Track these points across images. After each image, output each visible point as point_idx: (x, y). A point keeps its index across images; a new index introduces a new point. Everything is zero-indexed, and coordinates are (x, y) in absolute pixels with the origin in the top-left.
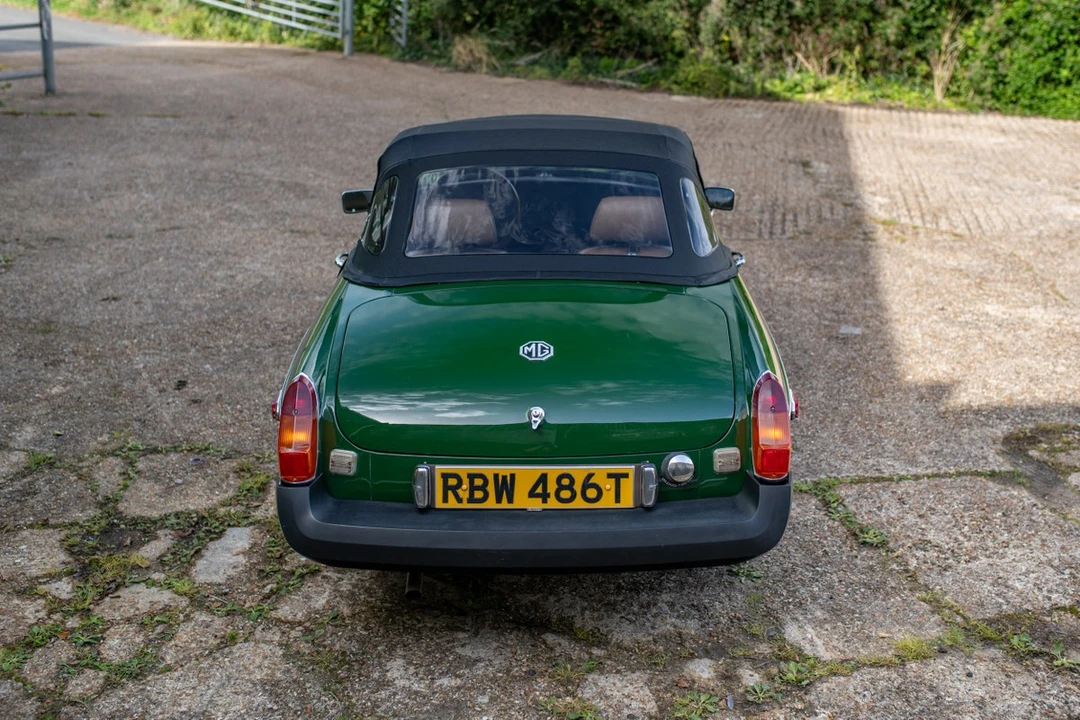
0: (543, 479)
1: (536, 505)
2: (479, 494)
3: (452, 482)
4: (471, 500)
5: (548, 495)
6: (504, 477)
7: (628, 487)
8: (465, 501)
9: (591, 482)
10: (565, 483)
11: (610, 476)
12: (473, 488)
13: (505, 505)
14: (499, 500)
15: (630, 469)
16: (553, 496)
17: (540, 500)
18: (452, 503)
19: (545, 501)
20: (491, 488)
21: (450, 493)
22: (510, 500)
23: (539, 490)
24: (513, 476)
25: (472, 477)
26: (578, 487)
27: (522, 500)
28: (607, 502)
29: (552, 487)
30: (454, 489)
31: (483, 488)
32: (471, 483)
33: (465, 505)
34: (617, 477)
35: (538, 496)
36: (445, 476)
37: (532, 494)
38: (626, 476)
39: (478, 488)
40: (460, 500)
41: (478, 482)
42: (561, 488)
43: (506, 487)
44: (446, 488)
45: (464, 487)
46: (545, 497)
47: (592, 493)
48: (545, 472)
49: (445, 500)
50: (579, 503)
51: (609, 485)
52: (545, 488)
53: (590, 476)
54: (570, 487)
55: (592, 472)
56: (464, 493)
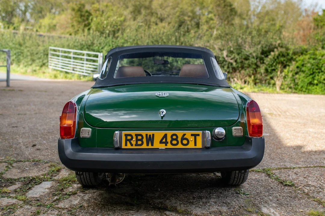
0: (165, 136)
1: (163, 146)
2: (139, 142)
3: (129, 138)
4: (136, 145)
5: (168, 143)
6: (150, 135)
7: (199, 139)
8: (134, 145)
9: (185, 137)
10: (174, 138)
11: (192, 135)
12: (137, 140)
13: (150, 146)
14: (148, 145)
15: (200, 132)
16: (169, 143)
17: (164, 144)
18: (129, 146)
19: (166, 145)
20: (145, 140)
21: (128, 142)
22: (152, 145)
23: (164, 140)
24: (153, 135)
25: (137, 135)
26: (179, 139)
27: (157, 145)
28: (191, 145)
29: (169, 139)
30: (130, 141)
31: (141, 140)
32: (137, 138)
33: (134, 147)
34: (195, 136)
35: (163, 143)
36: (126, 135)
37: (161, 142)
38: (198, 135)
39: (139, 140)
40: (132, 145)
41: (140, 137)
42: (173, 140)
43: (150, 139)
44: (127, 140)
45: (134, 139)
46: (166, 143)
47: (185, 142)
48: (166, 133)
49: (126, 145)
50: (180, 146)
51: (192, 139)
52: (166, 140)
53: (184, 135)
54: (176, 139)
55: (185, 133)
56: (134, 142)
